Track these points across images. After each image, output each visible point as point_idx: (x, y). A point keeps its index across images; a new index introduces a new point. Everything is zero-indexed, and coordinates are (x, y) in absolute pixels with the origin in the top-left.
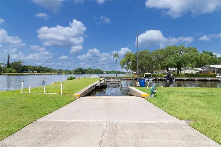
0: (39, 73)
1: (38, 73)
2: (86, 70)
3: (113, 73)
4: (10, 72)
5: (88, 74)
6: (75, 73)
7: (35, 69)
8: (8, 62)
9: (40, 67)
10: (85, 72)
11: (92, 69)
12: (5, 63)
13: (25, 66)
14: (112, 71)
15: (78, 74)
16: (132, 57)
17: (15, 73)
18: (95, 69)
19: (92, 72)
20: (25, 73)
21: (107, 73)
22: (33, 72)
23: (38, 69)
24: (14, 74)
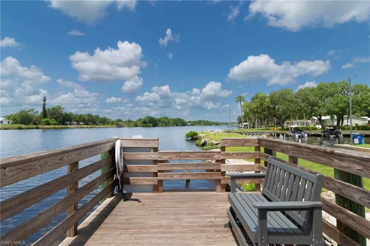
0: (88, 125)
1: (85, 126)
2: (159, 120)
3: (202, 125)
4: (48, 124)
5: (162, 126)
6: (144, 125)
7: (82, 119)
8: (44, 108)
9: (89, 115)
10: (158, 122)
11: (168, 118)
12: (34, 109)
13: (66, 114)
14: (200, 121)
15: (148, 126)
16: (268, 100)
17: (56, 126)
18: (173, 118)
19: (168, 122)
20: (66, 125)
21: (192, 125)
22: (78, 124)
23: (86, 118)
24: (55, 128)
